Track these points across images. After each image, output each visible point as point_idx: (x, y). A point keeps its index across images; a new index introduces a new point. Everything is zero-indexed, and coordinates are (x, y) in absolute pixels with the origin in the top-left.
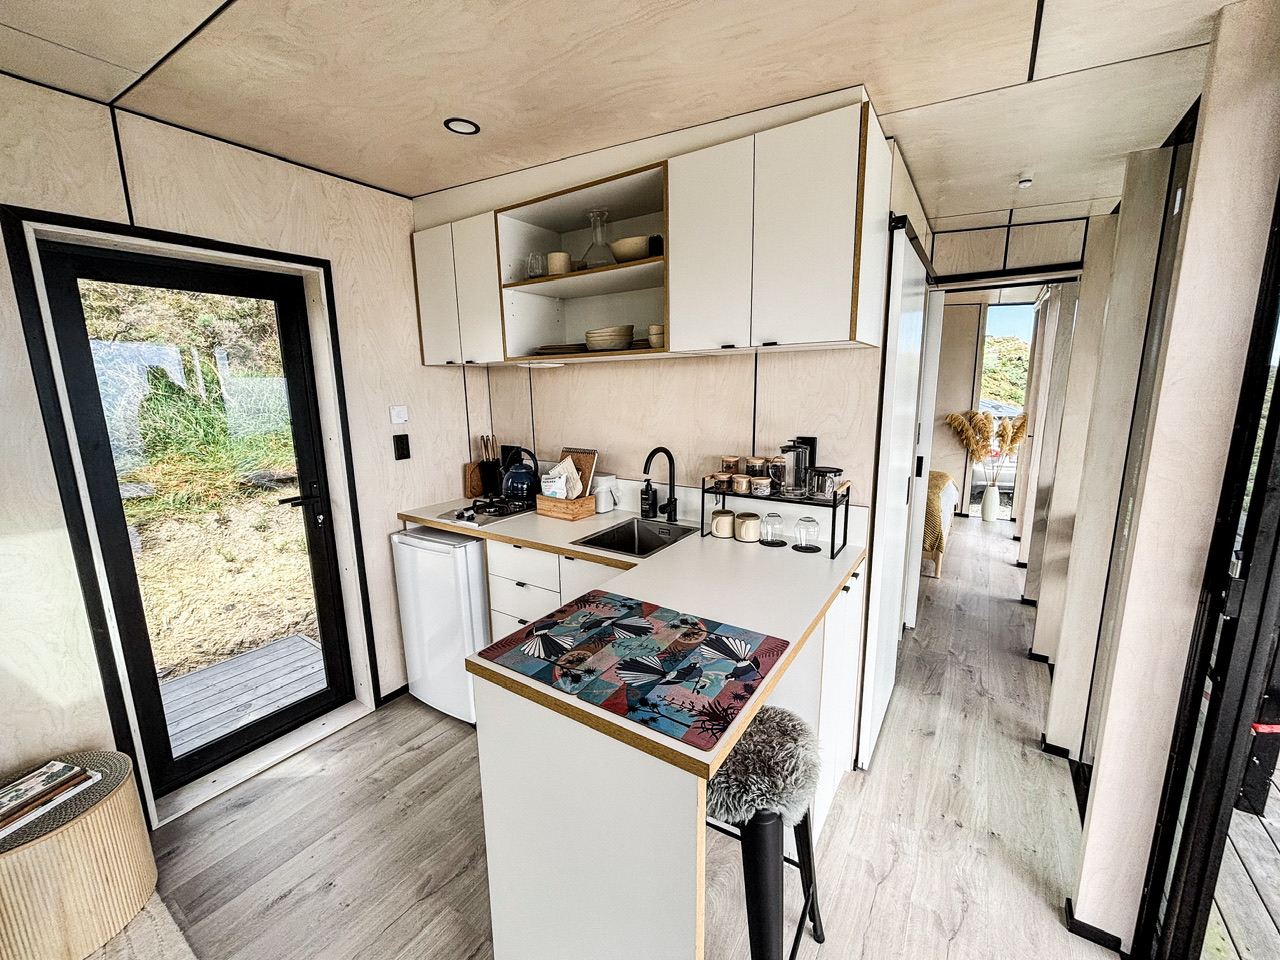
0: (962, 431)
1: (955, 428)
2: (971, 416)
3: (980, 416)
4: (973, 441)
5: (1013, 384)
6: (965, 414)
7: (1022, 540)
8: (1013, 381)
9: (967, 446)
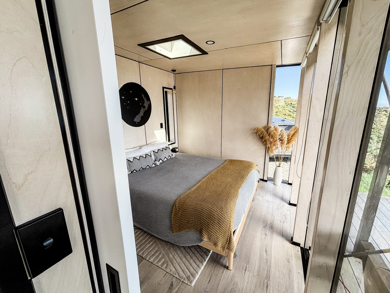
0: (263, 137)
1: (259, 135)
2: (267, 128)
3: (272, 128)
4: (268, 142)
5: (290, 111)
6: (264, 128)
7: (293, 185)
8: (290, 110)
9: (266, 144)
